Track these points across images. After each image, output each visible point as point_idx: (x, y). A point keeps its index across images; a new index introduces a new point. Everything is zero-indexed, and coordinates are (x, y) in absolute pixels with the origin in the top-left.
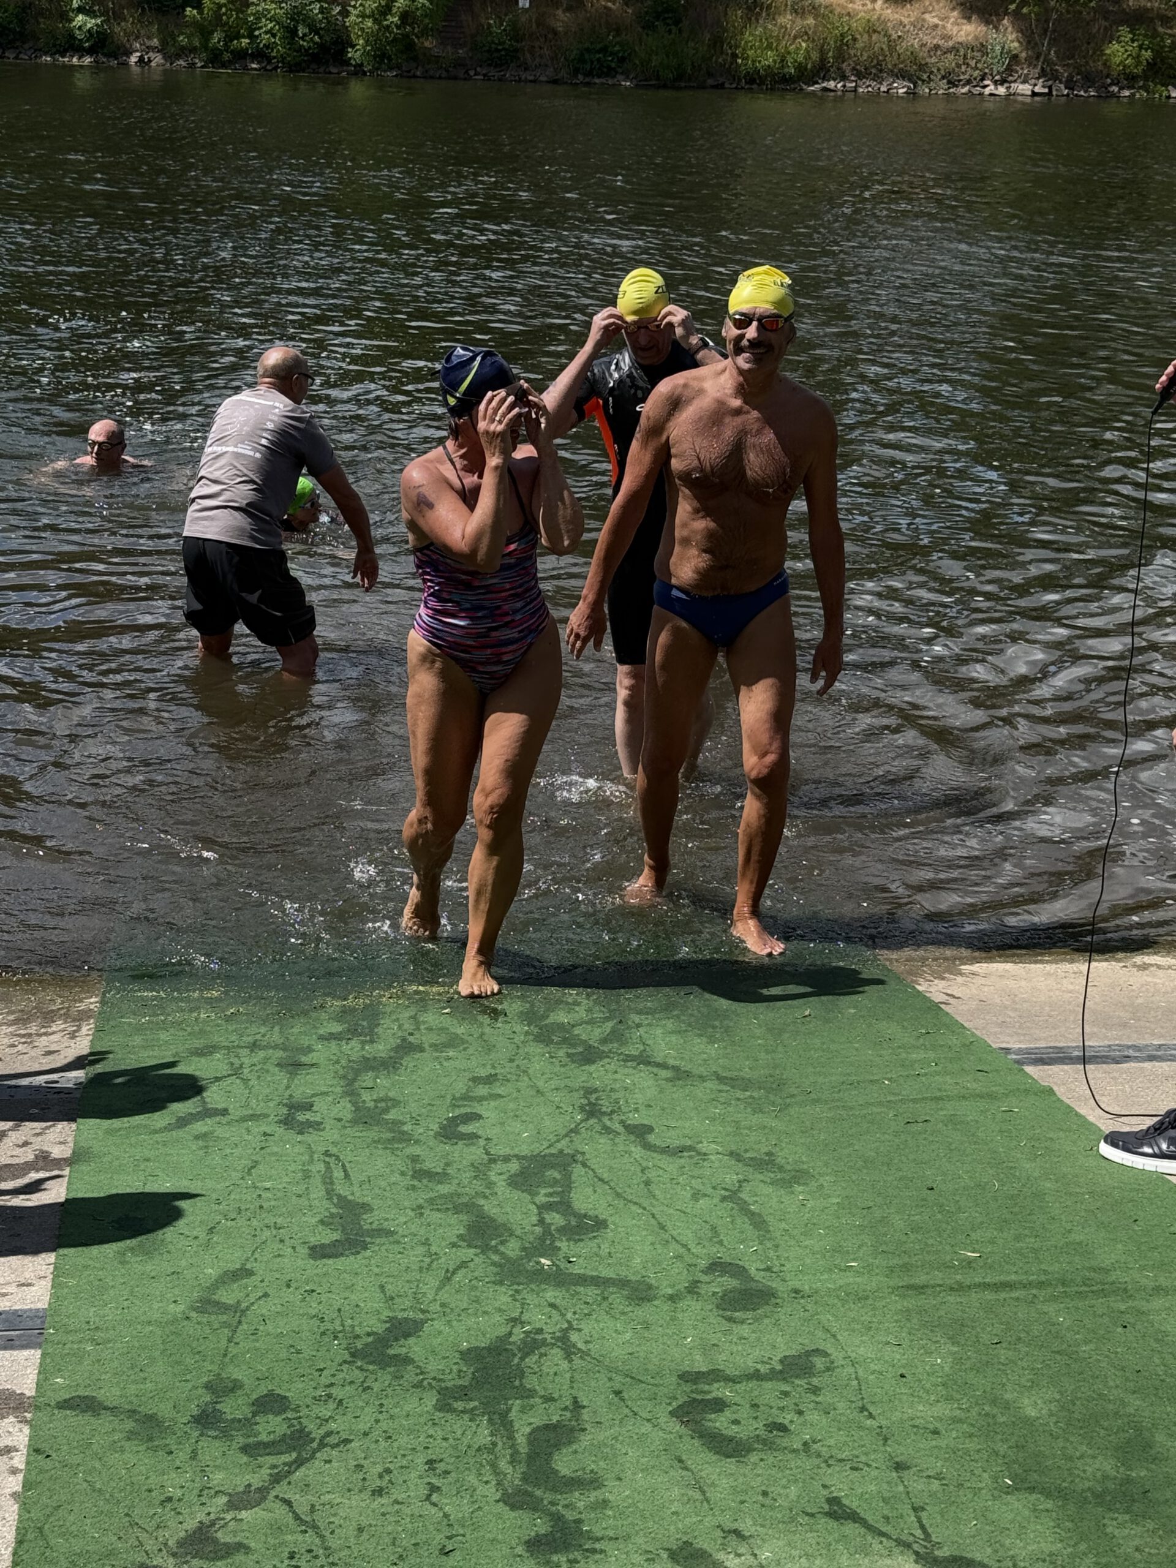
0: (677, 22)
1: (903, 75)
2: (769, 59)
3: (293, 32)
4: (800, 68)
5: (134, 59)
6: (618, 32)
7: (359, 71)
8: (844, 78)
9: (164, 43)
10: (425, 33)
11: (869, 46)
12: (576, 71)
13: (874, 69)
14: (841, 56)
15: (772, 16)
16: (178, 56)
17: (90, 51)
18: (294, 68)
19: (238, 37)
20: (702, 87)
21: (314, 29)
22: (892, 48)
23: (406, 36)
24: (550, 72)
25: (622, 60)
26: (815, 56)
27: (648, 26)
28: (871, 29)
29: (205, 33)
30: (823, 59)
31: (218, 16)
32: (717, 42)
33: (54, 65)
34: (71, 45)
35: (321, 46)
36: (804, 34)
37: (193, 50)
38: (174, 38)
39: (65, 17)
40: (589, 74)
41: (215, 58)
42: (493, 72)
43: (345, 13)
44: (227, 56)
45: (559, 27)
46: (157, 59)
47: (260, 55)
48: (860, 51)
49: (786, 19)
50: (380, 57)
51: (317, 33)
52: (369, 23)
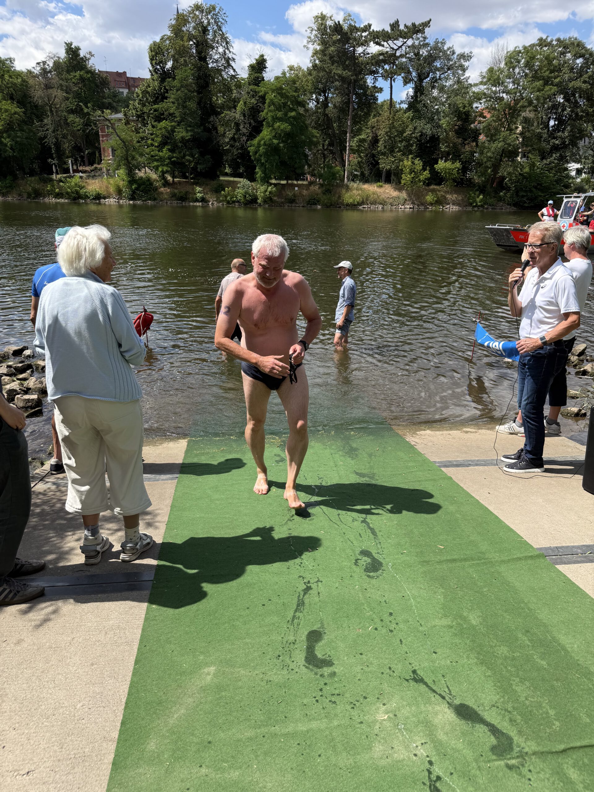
0: (330, 193)
1: (381, 204)
2: (351, 201)
3: (245, 196)
4: (358, 203)
5: (210, 203)
6: (317, 195)
7: (260, 205)
8: (368, 204)
9: (217, 200)
10: (274, 196)
11: (373, 197)
12: (308, 204)
13: (374, 203)
14: (367, 200)
15: (351, 191)
16: (220, 202)
17: (201, 201)
18: (246, 204)
19: (233, 198)
20: (336, 207)
21: (250, 196)
22: (378, 198)
23: (270, 197)
24: (302, 204)
25: (318, 201)
26: (361, 200)
27: (324, 194)
28: (374, 194)
29: (226, 197)
30: (363, 201)
31: (229, 193)
32: (339, 197)
33: (193, 205)
34: (197, 200)
35: (252, 199)
36: (359, 195)
37: (223, 201)
38: (219, 198)
39: (195, 194)
40: (311, 205)
41: (228, 202)
42: (290, 205)
43: (257, 192)
44: (231, 202)
45: (304, 194)
46: (215, 203)
47: (238, 202)
48: (371, 198)
49: (355, 192)
50: (265, 201)
51: (251, 196)
52: (262, 194)
